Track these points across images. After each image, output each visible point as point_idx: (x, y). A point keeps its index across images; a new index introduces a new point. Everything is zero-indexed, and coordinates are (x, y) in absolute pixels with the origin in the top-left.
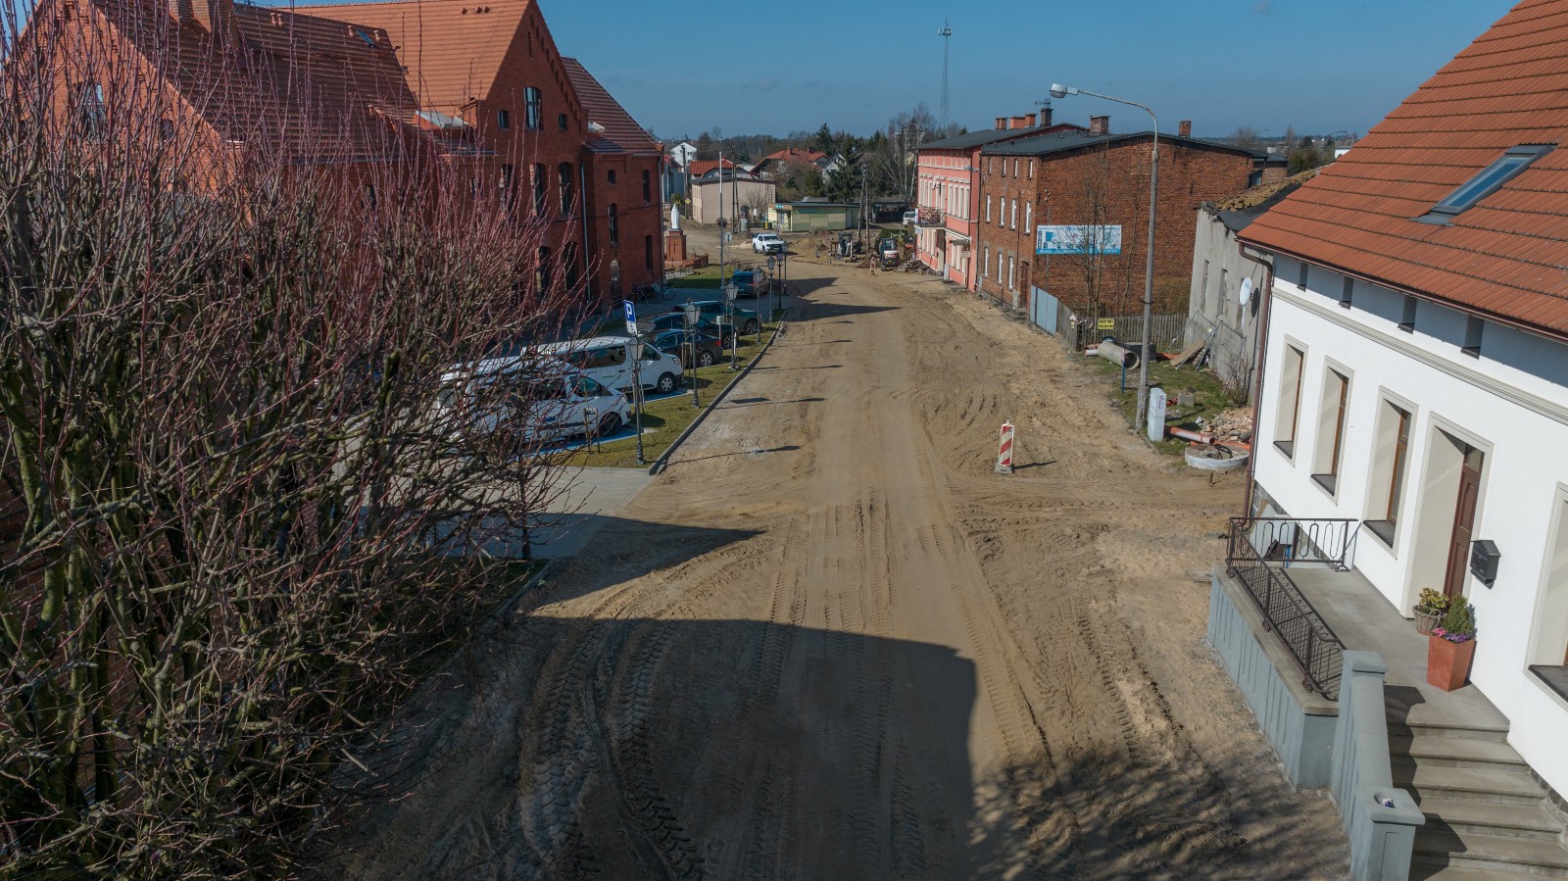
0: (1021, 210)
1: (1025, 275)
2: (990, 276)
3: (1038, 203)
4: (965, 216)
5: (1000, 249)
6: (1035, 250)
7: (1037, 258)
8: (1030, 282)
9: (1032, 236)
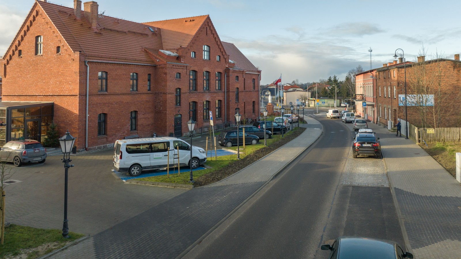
0: (392, 90)
1: (395, 115)
2: (382, 116)
3: (398, 86)
4: (372, 95)
5: (385, 106)
6: (398, 104)
7: (400, 107)
8: (397, 117)
9: (397, 99)
